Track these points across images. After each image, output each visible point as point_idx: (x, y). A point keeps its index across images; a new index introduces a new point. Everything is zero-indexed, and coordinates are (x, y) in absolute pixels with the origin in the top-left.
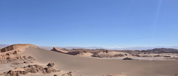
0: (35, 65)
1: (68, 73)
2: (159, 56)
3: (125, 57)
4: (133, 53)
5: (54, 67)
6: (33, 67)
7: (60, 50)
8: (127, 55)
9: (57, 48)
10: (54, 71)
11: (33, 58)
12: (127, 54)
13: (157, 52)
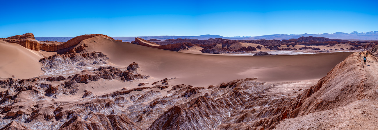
0: (109, 68)
1: (161, 81)
2: (306, 48)
3: (258, 51)
4: (270, 44)
5: (139, 71)
6: (107, 70)
7: (146, 41)
8: (261, 48)
9: (142, 39)
10: (138, 76)
11: (105, 56)
12: (261, 45)
13: (303, 42)
